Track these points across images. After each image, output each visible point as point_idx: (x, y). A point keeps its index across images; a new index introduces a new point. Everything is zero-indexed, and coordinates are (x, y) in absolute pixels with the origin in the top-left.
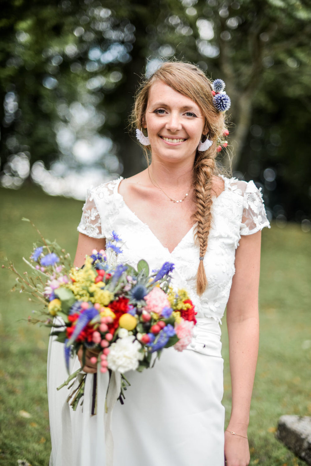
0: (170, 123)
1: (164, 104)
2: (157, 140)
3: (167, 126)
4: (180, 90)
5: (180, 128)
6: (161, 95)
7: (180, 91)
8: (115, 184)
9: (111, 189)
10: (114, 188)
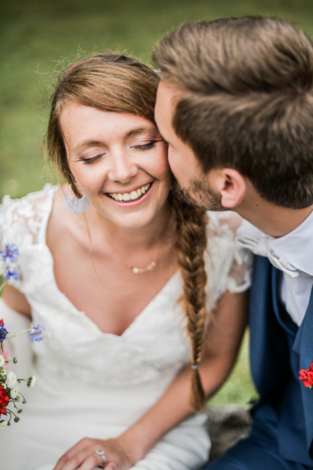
0: (114, 170)
1: (92, 141)
2: (103, 202)
3: (111, 177)
4: (110, 107)
5: (134, 170)
6: (81, 128)
7: (110, 109)
8: (40, 221)
9: (34, 230)
10: (38, 229)
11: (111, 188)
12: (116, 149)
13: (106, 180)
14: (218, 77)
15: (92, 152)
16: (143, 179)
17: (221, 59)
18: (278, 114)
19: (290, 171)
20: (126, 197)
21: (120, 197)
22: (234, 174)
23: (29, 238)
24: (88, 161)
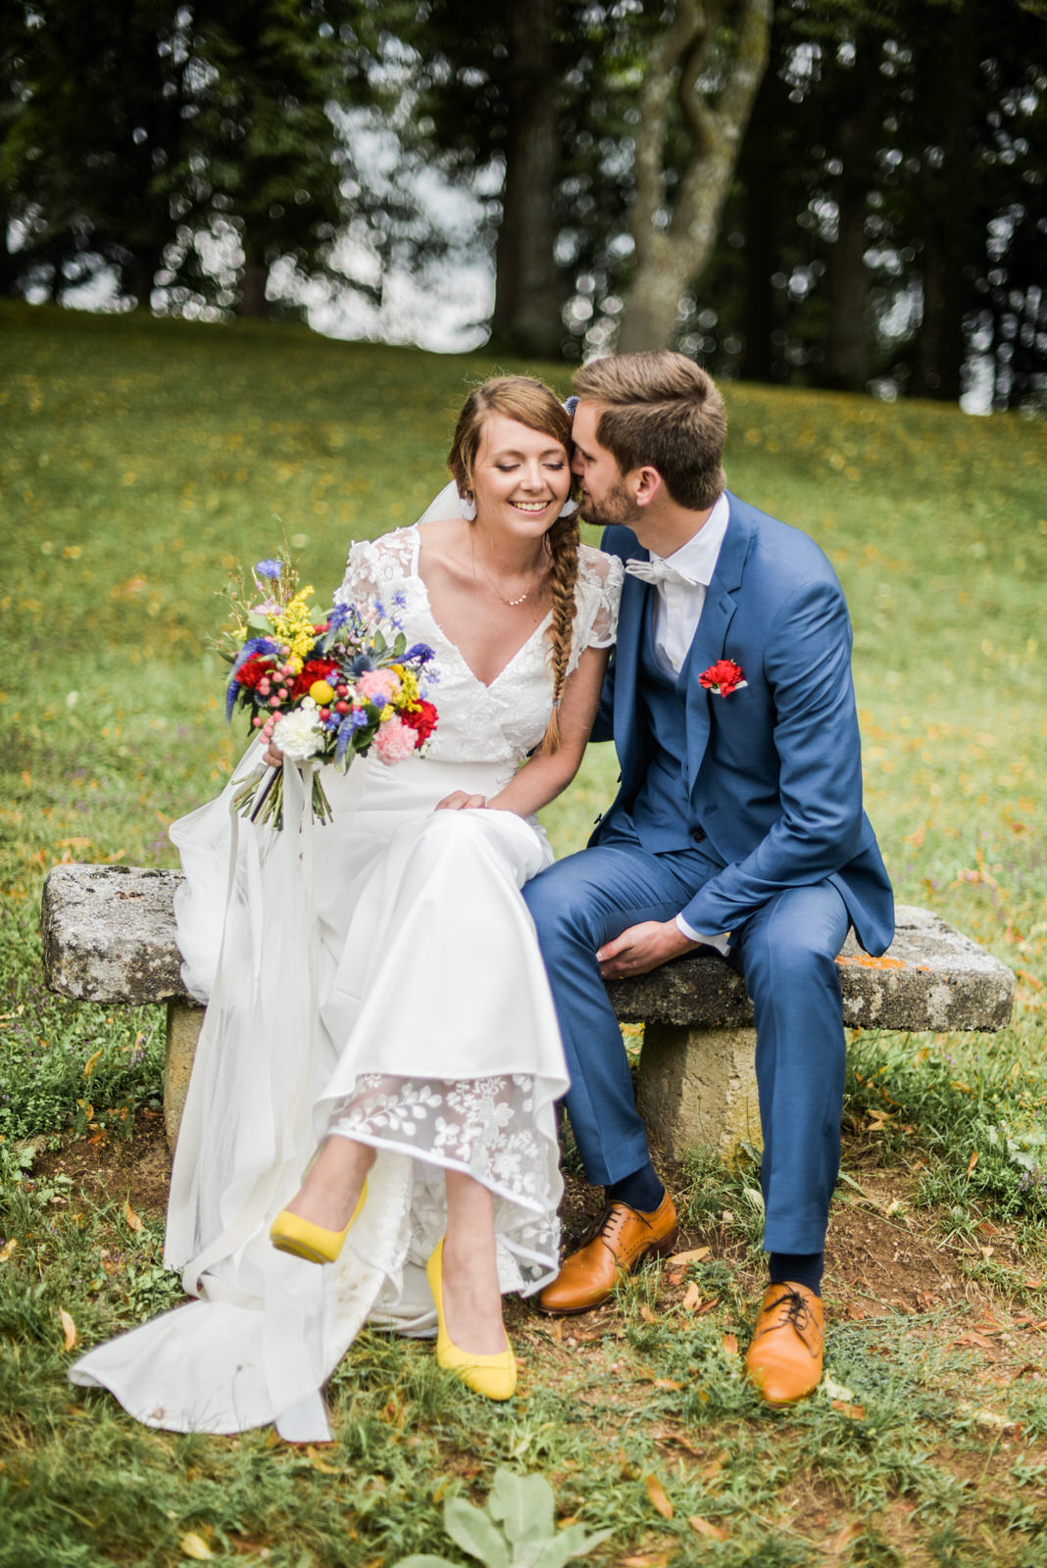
0: (527, 481)
1: (513, 451)
2: (506, 509)
3: (522, 487)
5: (542, 485)
6: (504, 436)
8: (411, 552)
9: (406, 562)
10: (410, 561)
11: (520, 496)
12: (533, 463)
13: (517, 488)
14: (637, 390)
15: (509, 461)
16: (547, 496)
17: (638, 377)
18: (684, 416)
19: (694, 465)
20: (530, 507)
21: (524, 506)
22: (651, 469)
23: (400, 571)
24: (504, 469)
